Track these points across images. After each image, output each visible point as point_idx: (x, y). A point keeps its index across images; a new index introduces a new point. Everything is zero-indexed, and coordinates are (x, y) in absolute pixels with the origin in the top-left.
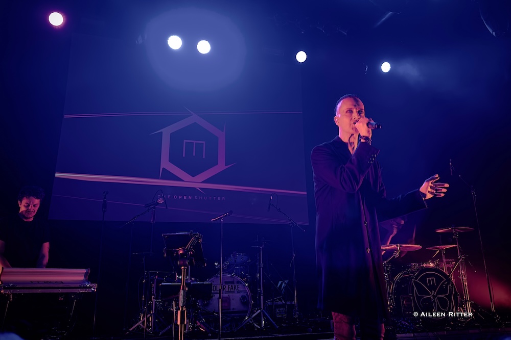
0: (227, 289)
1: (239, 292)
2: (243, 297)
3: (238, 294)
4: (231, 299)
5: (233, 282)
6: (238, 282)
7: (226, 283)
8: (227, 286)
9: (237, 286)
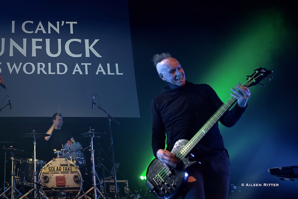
2: (76, 177)
3: (71, 174)
5: (67, 165)
6: (71, 165)
7: (61, 165)
9: (70, 168)
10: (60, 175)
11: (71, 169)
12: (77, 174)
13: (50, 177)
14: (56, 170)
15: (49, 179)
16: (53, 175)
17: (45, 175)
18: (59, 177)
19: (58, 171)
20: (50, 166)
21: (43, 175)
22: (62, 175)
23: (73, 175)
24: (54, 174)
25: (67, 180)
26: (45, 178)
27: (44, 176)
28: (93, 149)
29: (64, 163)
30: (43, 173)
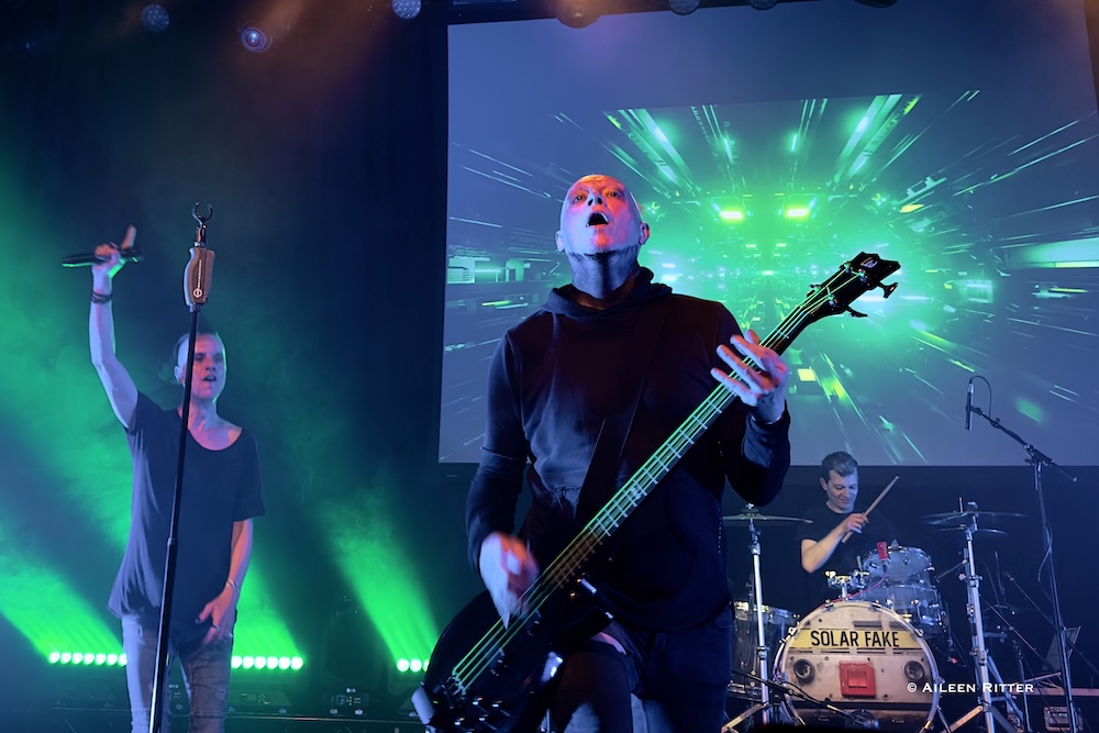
1: (898, 651)
4: (878, 670)
6: (896, 626)
8: (861, 633)
9: (891, 635)
10: (853, 658)
11: (894, 639)
12: (917, 659)
13: (818, 665)
14: (837, 640)
15: (812, 670)
16: (827, 658)
17: (798, 657)
18: (849, 664)
19: (845, 645)
20: (815, 626)
21: (792, 659)
22: (862, 658)
23: (905, 659)
24: (831, 656)
25: (880, 677)
26: (801, 666)
27: (796, 660)
28: (973, 573)
29: (870, 617)
30: (792, 650)
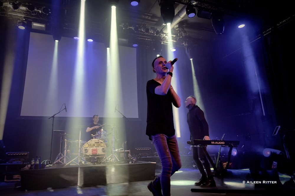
0: (96, 145)
1: (101, 146)
2: (103, 149)
3: (101, 148)
4: (98, 149)
5: (99, 143)
6: (101, 143)
7: (95, 143)
8: (96, 144)
10: (94, 148)
12: (104, 147)
14: (92, 145)
15: (88, 150)
16: (90, 148)
17: (85, 148)
20: (89, 143)
22: (96, 148)
23: (102, 148)
25: (98, 151)
26: (86, 150)
29: (97, 141)
30: (85, 147)
